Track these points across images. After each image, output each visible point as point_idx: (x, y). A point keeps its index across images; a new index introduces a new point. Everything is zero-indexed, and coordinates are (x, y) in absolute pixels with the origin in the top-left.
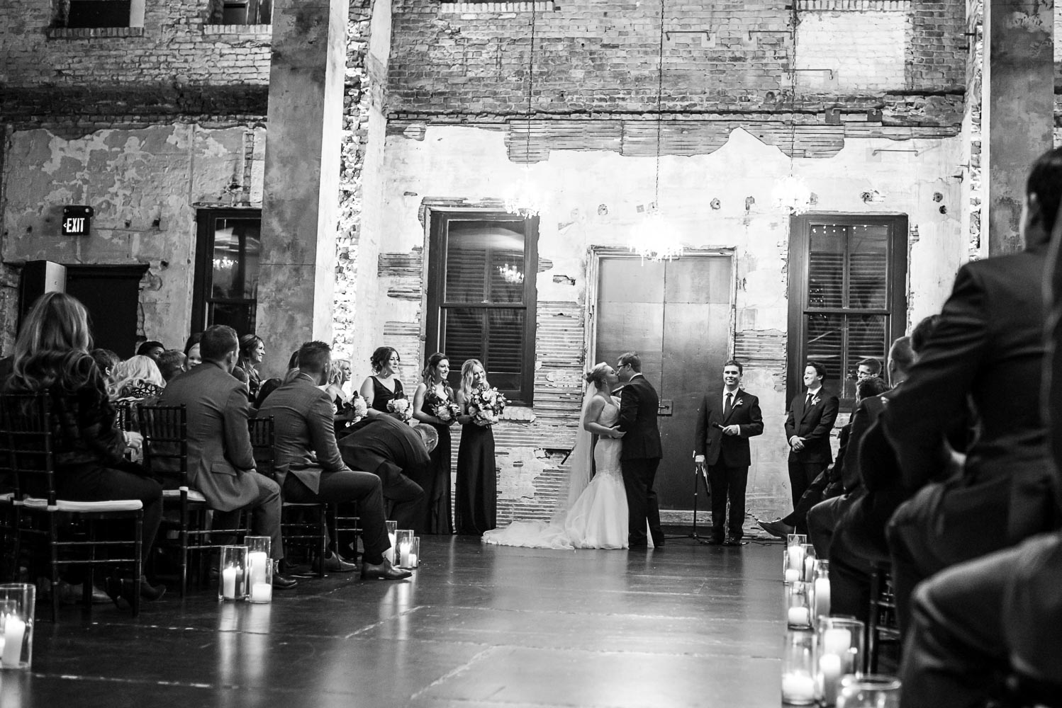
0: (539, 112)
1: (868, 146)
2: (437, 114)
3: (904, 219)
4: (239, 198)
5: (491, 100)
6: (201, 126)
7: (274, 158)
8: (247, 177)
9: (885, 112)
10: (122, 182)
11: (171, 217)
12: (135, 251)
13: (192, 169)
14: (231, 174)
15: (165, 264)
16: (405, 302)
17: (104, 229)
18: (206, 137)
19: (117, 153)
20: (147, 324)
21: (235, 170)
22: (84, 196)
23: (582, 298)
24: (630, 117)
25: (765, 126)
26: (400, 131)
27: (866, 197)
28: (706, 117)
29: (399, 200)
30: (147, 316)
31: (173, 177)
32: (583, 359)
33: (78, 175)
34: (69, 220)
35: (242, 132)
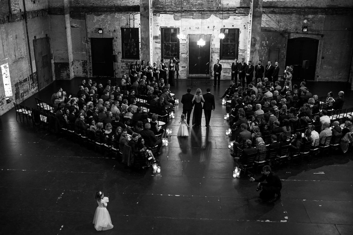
0: (179, 11)
1: (233, 17)
2: (161, 11)
3: (239, 29)
4: (128, 26)
5: (170, 9)
6: (121, 14)
7: (142, 31)
8: (129, 23)
9: (236, 11)
10: (108, 24)
11: (117, 30)
12: (111, 35)
13: (120, 21)
14: (127, 22)
15: (117, 38)
16: (158, 44)
17: (105, 32)
18: (122, 16)
19: (106, 19)
20: (115, 48)
21: (127, 21)
22: (101, 26)
23: (187, 43)
24: (194, 12)
25: (217, 14)
26: (155, 15)
27: (233, 26)
28: (207, 12)
29: (156, 27)
30: (114, 46)
31: (116, 23)
32: (187, 52)
33: (100, 22)
34: (99, 31)
35: (128, 15)
